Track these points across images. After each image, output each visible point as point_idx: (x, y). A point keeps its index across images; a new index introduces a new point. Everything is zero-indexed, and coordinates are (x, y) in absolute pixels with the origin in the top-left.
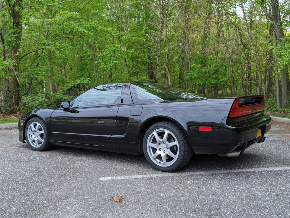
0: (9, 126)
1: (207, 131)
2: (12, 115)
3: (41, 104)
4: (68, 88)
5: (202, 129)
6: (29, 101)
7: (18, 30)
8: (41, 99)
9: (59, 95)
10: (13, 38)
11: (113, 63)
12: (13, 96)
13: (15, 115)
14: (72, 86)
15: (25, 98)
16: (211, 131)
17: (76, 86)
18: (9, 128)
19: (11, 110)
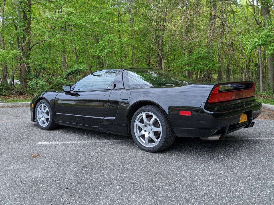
0: (10, 105)
1: (187, 115)
2: (21, 96)
3: (42, 87)
4: (67, 73)
5: (182, 113)
6: (32, 84)
7: (25, 23)
8: (42, 83)
9: (59, 79)
10: (22, 30)
11: (107, 52)
12: (23, 80)
13: (24, 96)
14: (71, 71)
15: (30, 82)
16: (190, 115)
17: (73, 72)
18: (10, 106)
19: (20, 92)
